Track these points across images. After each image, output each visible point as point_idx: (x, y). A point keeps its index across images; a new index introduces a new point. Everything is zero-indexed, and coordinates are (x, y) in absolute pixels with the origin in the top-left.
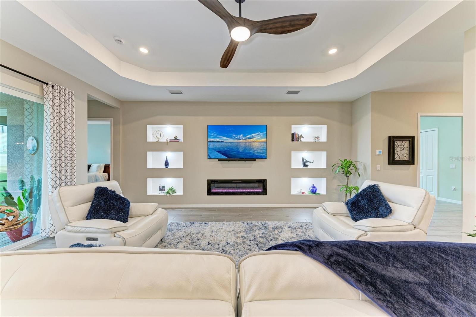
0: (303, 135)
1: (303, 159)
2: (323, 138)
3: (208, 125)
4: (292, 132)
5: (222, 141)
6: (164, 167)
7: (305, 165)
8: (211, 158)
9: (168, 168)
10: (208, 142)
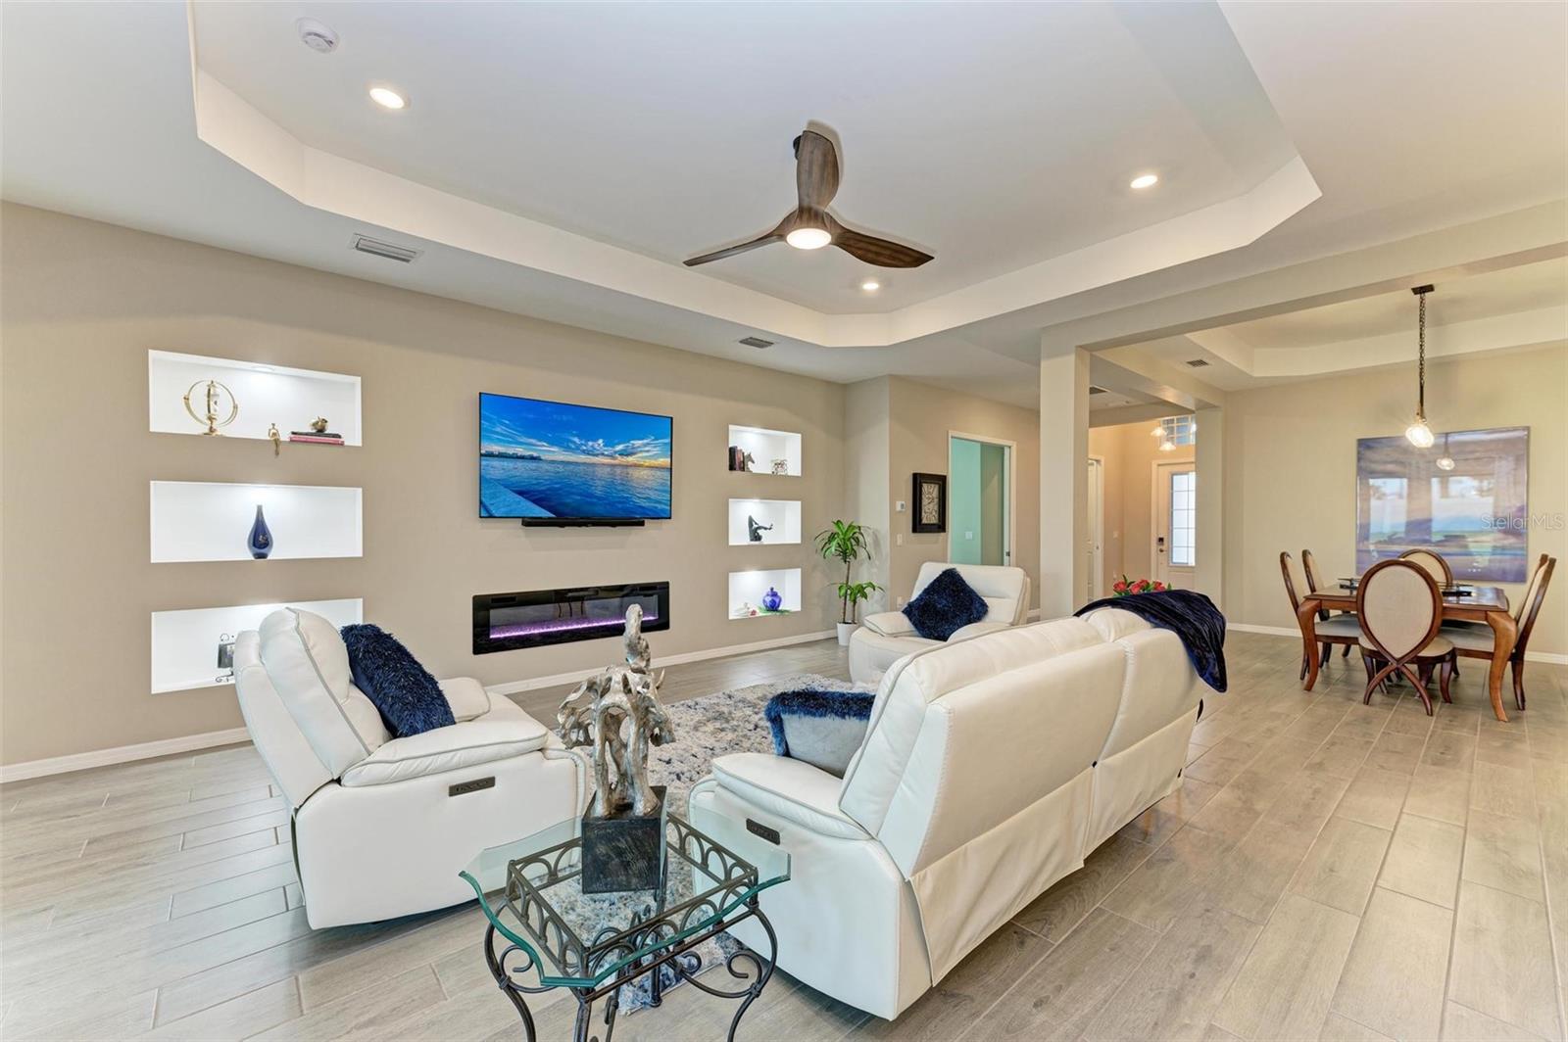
0: (752, 457)
1: (751, 521)
2: (794, 468)
3: (480, 394)
4: (730, 446)
5: (535, 454)
6: (247, 555)
7: (756, 537)
8: (491, 516)
9: (269, 558)
10: (481, 455)
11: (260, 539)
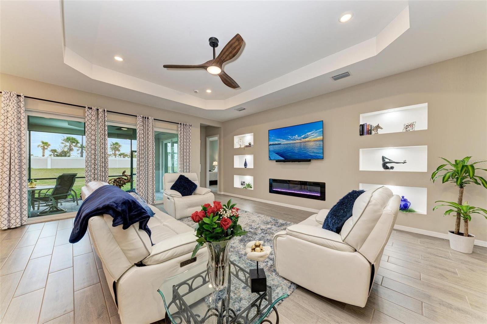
1: (383, 158)
3: (269, 130)
4: (361, 123)
5: (280, 143)
6: (244, 167)
8: (271, 160)
9: (247, 168)
10: (269, 145)
11: (246, 165)
